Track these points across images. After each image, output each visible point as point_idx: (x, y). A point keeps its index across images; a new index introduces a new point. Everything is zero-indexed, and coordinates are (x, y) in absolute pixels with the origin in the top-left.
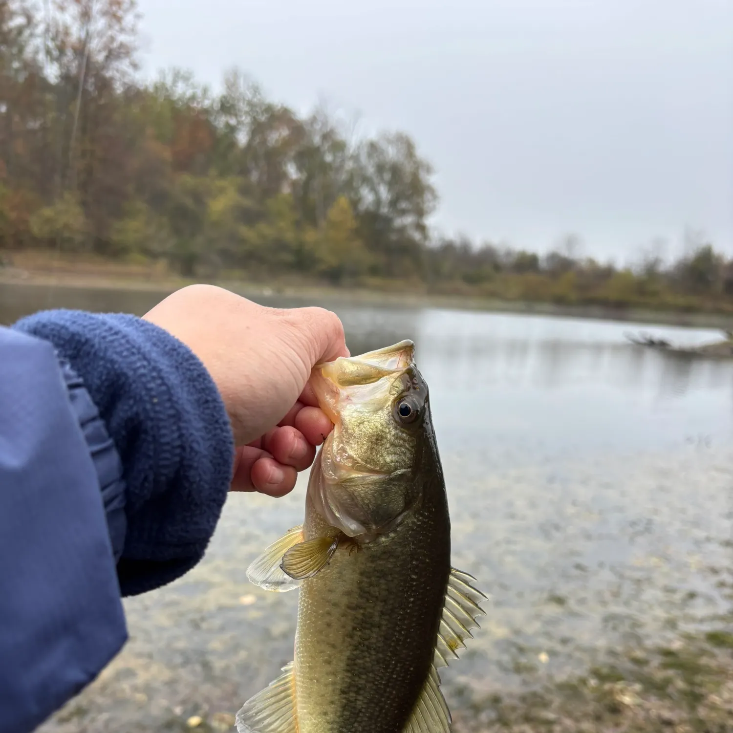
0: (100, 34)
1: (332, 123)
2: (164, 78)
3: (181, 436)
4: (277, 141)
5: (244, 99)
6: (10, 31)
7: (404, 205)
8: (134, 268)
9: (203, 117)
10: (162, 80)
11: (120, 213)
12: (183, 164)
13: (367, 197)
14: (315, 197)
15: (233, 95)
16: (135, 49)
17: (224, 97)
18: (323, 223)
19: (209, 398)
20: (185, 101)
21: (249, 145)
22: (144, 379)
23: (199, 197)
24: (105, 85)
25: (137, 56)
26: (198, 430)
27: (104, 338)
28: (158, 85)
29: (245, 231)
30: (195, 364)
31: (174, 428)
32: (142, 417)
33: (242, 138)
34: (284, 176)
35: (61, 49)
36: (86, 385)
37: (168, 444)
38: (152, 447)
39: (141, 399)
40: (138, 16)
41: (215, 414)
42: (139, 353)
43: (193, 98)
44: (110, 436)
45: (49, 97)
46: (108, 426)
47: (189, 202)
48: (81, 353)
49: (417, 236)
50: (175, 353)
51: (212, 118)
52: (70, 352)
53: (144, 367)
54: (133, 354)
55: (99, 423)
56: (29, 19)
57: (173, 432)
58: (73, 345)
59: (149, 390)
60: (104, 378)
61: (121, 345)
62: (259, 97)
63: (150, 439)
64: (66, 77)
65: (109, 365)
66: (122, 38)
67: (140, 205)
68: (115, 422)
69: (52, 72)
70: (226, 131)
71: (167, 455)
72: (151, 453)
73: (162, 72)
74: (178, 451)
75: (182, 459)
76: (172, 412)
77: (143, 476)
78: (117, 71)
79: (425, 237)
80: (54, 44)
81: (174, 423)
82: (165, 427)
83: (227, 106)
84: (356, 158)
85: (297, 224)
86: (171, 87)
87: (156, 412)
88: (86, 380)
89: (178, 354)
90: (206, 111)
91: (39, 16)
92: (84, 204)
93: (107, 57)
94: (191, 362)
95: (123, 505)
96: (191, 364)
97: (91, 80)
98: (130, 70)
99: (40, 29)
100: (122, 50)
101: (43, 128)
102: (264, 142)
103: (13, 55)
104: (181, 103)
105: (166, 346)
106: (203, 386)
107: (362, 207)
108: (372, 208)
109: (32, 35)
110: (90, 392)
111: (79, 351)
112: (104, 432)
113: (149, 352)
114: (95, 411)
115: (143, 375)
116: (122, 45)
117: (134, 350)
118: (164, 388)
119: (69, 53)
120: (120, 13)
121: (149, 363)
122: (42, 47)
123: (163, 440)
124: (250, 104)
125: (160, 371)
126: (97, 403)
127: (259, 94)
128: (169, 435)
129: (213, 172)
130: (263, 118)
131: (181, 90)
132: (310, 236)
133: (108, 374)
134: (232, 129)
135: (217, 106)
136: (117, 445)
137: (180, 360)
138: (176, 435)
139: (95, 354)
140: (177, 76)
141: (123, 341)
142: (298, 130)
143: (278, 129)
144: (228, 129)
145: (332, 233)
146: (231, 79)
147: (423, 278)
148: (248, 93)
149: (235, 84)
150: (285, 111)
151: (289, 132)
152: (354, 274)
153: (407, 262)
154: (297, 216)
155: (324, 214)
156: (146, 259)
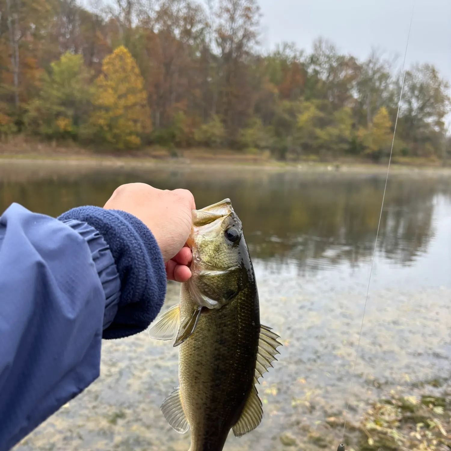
2: (279, 48)
4: (345, 76)
5: (325, 54)
7: (428, 110)
9: (301, 68)
10: (277, 50)
12: (286, 95)
13: (403, 106)
14: (366, 108)
15: (318, 53)
16: (259, 34)
17: (313, 54)
18: (370, 125)
19: (157, 257)
20: (290, 59)
23: (292, 113)
25: (259, 38)
27: (119, 226)
29: (318, 132)
31: (145, 272)
32: (133, 266)
33: (324, 76)
36: (111, 249)
37: (141, 279)
40: (261, 15)
41: (159, 265)
43: (295, 57)
44: (118, 272)
46: (117, 268)
47: (286, 116)
48: (108, 233)
49: (437, 129)
51: (306, 68)
52: (103, 232)
55: (114, 266)
58: (105, 229)
59: (137, 254)
60: (118, 246)
61: (126, 231)
62: (333, 52)
65: (121, 241)
66: (251, 29)
67: (256, 119)
70: (313, 74)
72: (134, 283)
73: (278, 46)
74: (145, 282)
75: (146, 286)
76: (144, 264)
78: (248, 47)
79: (443, 130)
80: (219, 36)
82: (141, 272)
83: (313, 60)
84: (396, 83)
85: (354, 126)
86: (283, 52)
88: (110, 246)
90: (303, 65)
96: (151, 241)
98: (255, 46)
100: (251, 35)
102: (337, 77)
107: (400, 115)
110: (112, 251)
111: (107, 232)
112: (116, 270)
114: (113, 260)
120: (250, 15)
124: (328, 57)
126: (114, 257)
127: (334, 50)
128: (142, 275)
129: (302, 98)
130: (335, 65)
131: (288, 54)
132: (361, 132)
133: (120, 245)
134: (317, 73)
135: (308, 60)
136: (120, 276)
138: (144, 275)
139: (115, 234)
140: (286, 46)
141: (127, 229)
142: (357, 68)
143: (346, 70)
144: (315, 73)
145: (375, 130)
146: (318, 44)
147: (440, 157)
148: (327, 51)
149: (320, 47)
150: (352, 59)
151: (353, 71)
152: (388, 155)
153: (428, 146)
154: (354, 121)
155: (371, 119)
156: (257, 151)
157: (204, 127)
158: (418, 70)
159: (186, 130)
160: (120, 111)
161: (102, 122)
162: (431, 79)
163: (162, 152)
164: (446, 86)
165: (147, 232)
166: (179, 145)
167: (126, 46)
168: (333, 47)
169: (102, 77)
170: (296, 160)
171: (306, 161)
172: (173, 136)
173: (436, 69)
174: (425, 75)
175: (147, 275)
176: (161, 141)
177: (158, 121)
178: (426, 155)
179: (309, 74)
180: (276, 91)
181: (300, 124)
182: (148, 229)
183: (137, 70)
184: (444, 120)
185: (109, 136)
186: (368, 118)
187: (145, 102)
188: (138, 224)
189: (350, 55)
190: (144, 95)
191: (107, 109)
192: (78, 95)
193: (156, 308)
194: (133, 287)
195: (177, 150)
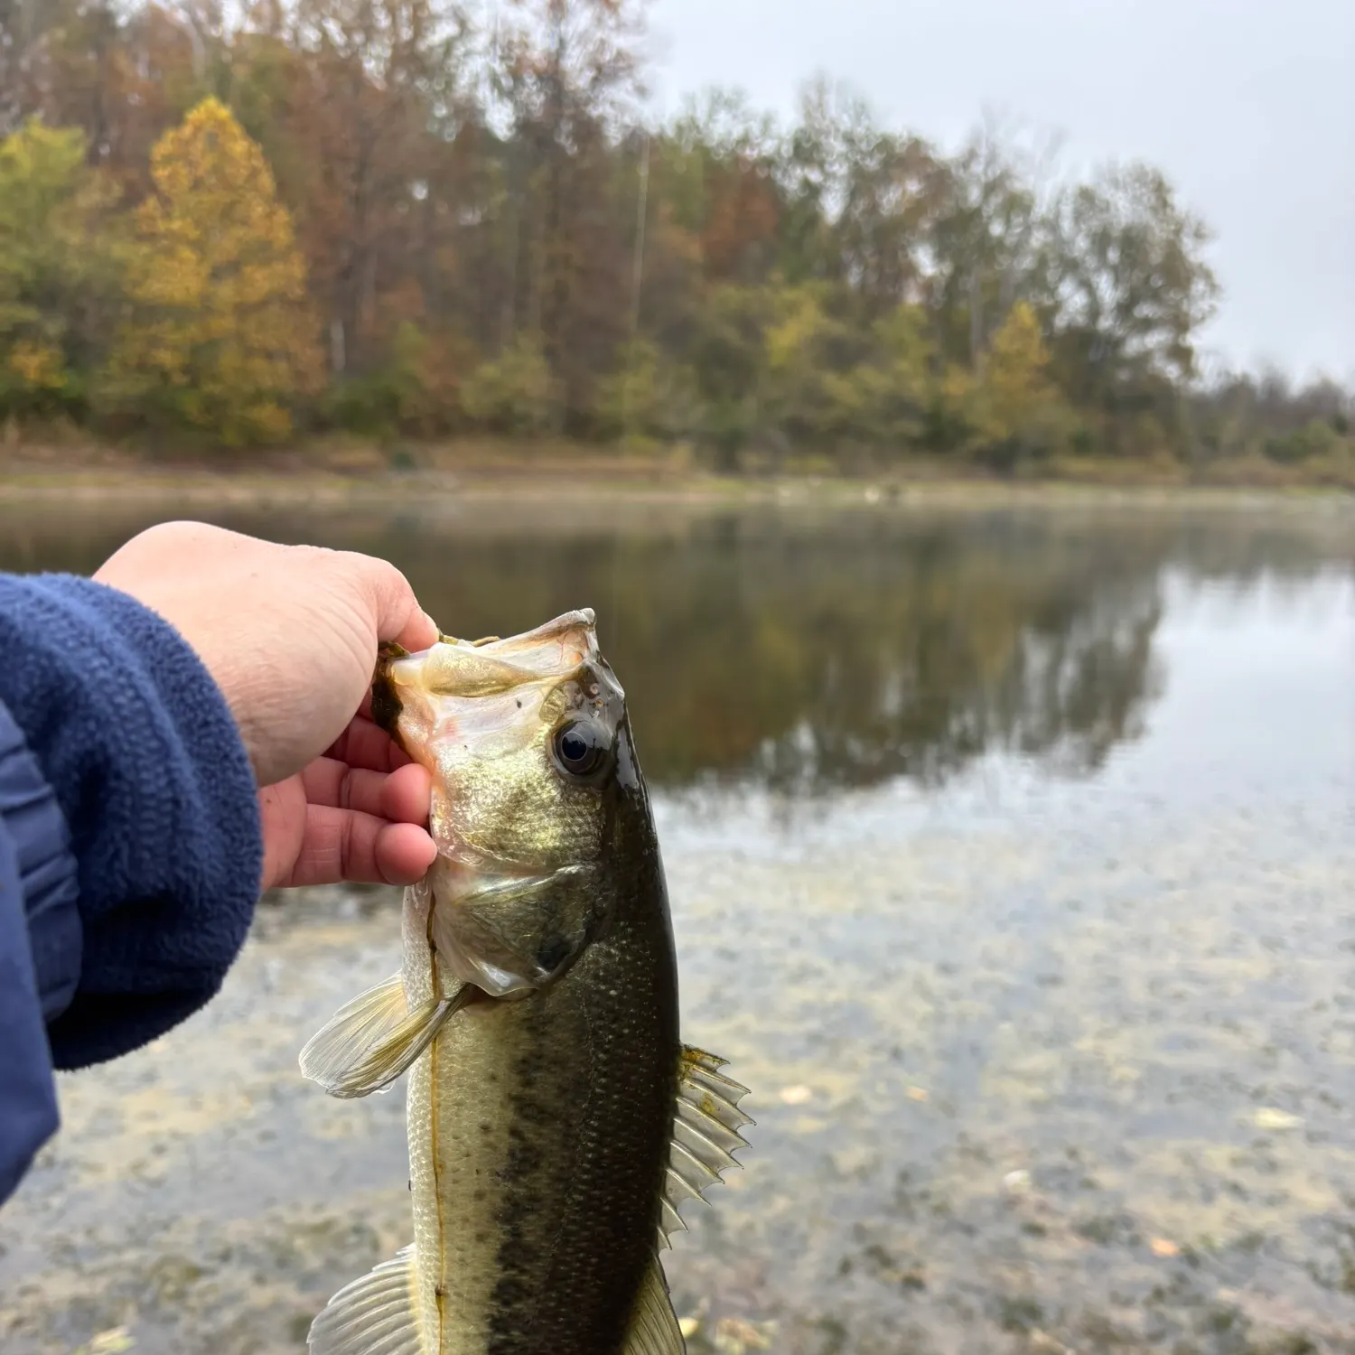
0: (583, 38)
1: (1006, 157)
2: (694, 108)
4: (898, 203)
5: (837, 130)
6: (431, 49)
7: (1145, 310)
8: (631, 462)
9: (761, 174)
10: (690, 113)
11: (612, 364)
12: (723, 265)
13: (1073, 300)
14: (969, 308)
15: (817, 126)
16: (644, 59)
17: (802, 131)
18: (982, 358)
19: (211, 718)
20: (730, 148)
21: (845, 219)
22: (108, 689)
23: (750, 326)
24: (589, 131)
25: (644, 73)
27: (31, 615)
28: (683, 123)
29: (835, 384)
30: (184, 660)
31: (160, 769)
33: (832, 206)
34: (911, 270)
35: (516, 75)
37: (152, 796)
38: (128, 801)
39: (108, 722)
41: (222, 744)
42: (93, 643)
43: (745, 141)
44: (48, 779)
45: (495, 165)
47: (731, 335)
49: (1172, 371)
50: (150, 643)
51: (778, 175)
53: (104, 667)
54: (83, 644)
55: (27, 757)
56: (462, 23)
57: (158, 776)
59: (118, 707)
60: (36, 682)
61: (61, 629)
62: (865, 123)
64: (524, 126)
66: (620, 42)
67: (643, 345)
68: (59, 759)
69: (500, 119)
70: (802, 195)
71: (151, 814)
72: (127, 813)
73: (690, 100)
74: (168, 807)
75: (176, 821)
76: (155, 744)
77: (111, 850)
78: (612, 104)
79: (1189, 372)
80: (504, 67)
81: (158, 762)
82: (146, 768)
83: (806, 150)
84: (1052, 225)
85: (933, 365)
86: (706, 125)
87: (131, 743)
89: (156, 644)
90: (769, 162)
91: (480, 18)
92: (550, 353)
93: (595, 80)
94: (178, 656)
95: (74, 895)
96: (178, 661)
97: (567, 127)
98: (633, 101)
99: (481, 41)
100: (621, 64)
101: (486, 223)
102: (874, 208)
103: (436, 93)
104: (722, 152)
105: (136, 629)
106: (199, 698)
107: (1060, 322)
108: (1081, 320)
109: (468, 54)
112: (36, 772)
113: (109, 642)
114: (18, 737)
115: (105, 682)
116: (620, 55)
117: (85, 639)
118: (139, 705)
119: (530, 80)
121: (112, 663)
122: (484, 75)
124: (849, 139)
125: (130, 675)
126: (22, 725)
127: (868, 117)
128: (152, 782)
129: (777, 276)
130: (872, 164)
131: (723, 129)
132: (956, 384)
134: (813, 191)
135: (787, 150)
136: (60, 795)
137: (159, 656)
138: (163, 782)
140: (720, 101)
141: (64, 623)
142: (940, 180)
143: (901, 181)
144: (807, 192)
145: (999, 376)
146: (814, 97)
147: (1182, 455)
148: (845, 118)
149: (820, 105)
150: (916, 145)
151: (923, 185)
152: (1040, 453)
153: (1149, 424)
154: (933, 347)
155: (985, 341)
156: (653, 445)
157: (489, 371)
158: (1115, 184)
159: (432, 381)
160: (225, 324)
161: (166, 358)
162: (1154, 210)
163: (362, 452)
164: (1199, 235)
165: (158, 629)
166: (411, 429)
167: (223, 97)
168: (863, 106)
169: (152, 203)
170: (767, 473)
171: (800, 473)
172: (391, 403)
173: (1167, 182)
174: (1136, 200)
175: (172, 783)
176: (353, 419)
177: (339, 357)
178: (1142, 450)
179: (789, 196)
180: (695, 251)
181: (776, 360)
182: (162, 621)
183: (266, 181)
184: (1194, 340)
185: (191, 405)
186: (974, 336)
187: (298, 292)
188: (120, 604)
189: (910, 133)
190: (297, 269)
191: (179, 313)
192: (77, 267)
193: (234, 908)
194: (127, 828)
195: (410, 447)
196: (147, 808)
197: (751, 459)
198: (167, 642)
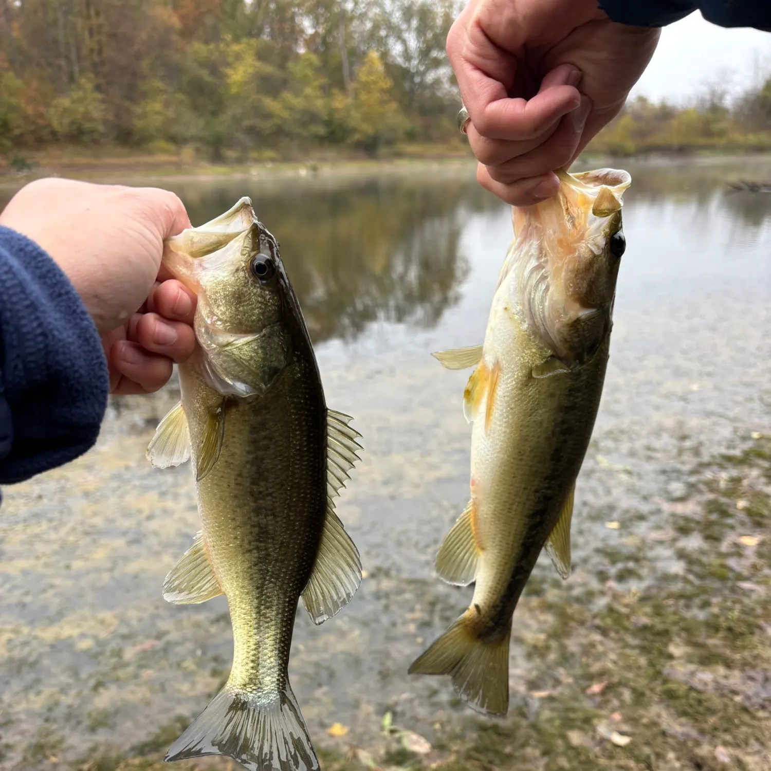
3: (40, 325)
7: (436, 54)
18: (351, 86)
23: (214, 68)
26: (56, 320)
30: (43, 261)
31: (33, 317)
34: (300, 31)
38: (14, 336)
41: (71, 305)
47: (205, 74)
57: (32, 321)
63: (12, 329)
71: (32, 343)
72: (15, 343)
74: (40, 339)
75: (46, 346)
81: (32, 313)
82: (24, 318)
84: (379, 4)
85: (326, 91)
89: (26, 253)
92: (99, 88)
94: (40, 259)
106: (54, 281)
123: (25, 330)
128: (28, 325)
129: (227, 36)
132: (340, 102)
138: (35, 324)
145: (364, 96)
152: (390, 142)
153: (446, 122)
154: (323, 81)
155: (352, 75)
156: (172, 147)
157: (65, 102)
159: (30, 110)
170: (240, 161)
171: (260, 161)
180: (175, 21)
181: (234, 90)
186: (346, 72)
195: (22, 154)
196: (28, 340)
197: (230, 154)
198: (32, 251)
